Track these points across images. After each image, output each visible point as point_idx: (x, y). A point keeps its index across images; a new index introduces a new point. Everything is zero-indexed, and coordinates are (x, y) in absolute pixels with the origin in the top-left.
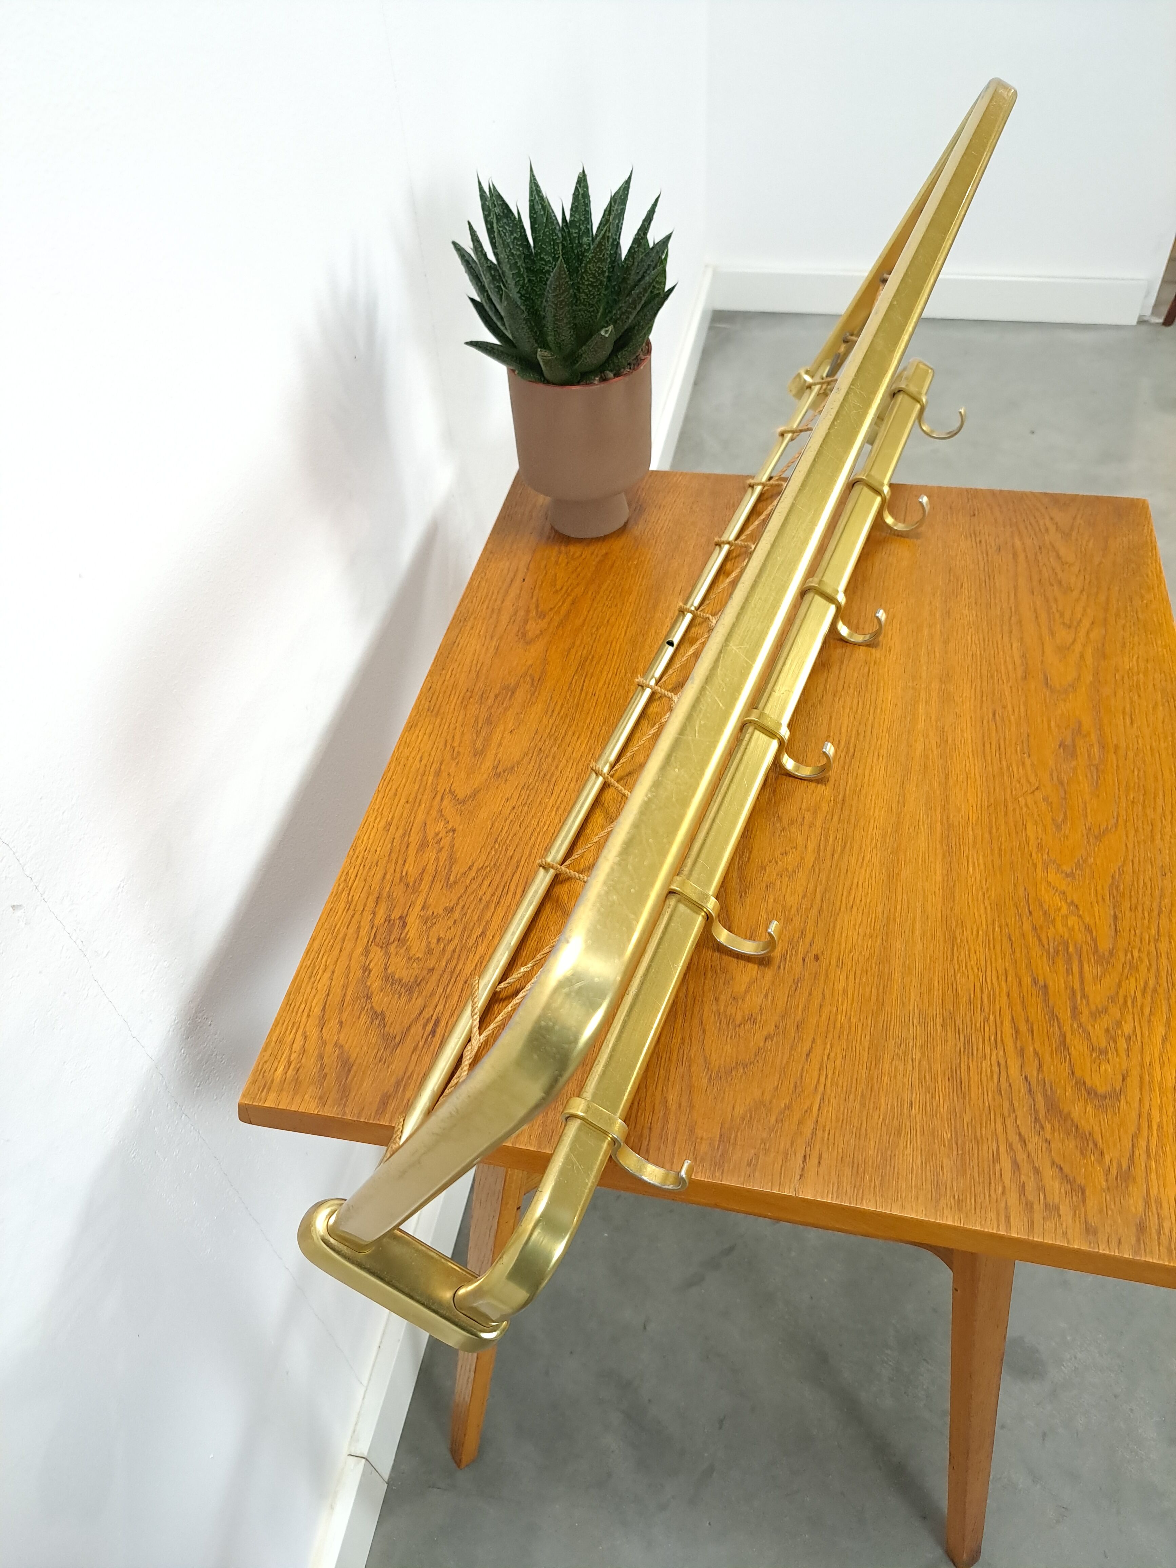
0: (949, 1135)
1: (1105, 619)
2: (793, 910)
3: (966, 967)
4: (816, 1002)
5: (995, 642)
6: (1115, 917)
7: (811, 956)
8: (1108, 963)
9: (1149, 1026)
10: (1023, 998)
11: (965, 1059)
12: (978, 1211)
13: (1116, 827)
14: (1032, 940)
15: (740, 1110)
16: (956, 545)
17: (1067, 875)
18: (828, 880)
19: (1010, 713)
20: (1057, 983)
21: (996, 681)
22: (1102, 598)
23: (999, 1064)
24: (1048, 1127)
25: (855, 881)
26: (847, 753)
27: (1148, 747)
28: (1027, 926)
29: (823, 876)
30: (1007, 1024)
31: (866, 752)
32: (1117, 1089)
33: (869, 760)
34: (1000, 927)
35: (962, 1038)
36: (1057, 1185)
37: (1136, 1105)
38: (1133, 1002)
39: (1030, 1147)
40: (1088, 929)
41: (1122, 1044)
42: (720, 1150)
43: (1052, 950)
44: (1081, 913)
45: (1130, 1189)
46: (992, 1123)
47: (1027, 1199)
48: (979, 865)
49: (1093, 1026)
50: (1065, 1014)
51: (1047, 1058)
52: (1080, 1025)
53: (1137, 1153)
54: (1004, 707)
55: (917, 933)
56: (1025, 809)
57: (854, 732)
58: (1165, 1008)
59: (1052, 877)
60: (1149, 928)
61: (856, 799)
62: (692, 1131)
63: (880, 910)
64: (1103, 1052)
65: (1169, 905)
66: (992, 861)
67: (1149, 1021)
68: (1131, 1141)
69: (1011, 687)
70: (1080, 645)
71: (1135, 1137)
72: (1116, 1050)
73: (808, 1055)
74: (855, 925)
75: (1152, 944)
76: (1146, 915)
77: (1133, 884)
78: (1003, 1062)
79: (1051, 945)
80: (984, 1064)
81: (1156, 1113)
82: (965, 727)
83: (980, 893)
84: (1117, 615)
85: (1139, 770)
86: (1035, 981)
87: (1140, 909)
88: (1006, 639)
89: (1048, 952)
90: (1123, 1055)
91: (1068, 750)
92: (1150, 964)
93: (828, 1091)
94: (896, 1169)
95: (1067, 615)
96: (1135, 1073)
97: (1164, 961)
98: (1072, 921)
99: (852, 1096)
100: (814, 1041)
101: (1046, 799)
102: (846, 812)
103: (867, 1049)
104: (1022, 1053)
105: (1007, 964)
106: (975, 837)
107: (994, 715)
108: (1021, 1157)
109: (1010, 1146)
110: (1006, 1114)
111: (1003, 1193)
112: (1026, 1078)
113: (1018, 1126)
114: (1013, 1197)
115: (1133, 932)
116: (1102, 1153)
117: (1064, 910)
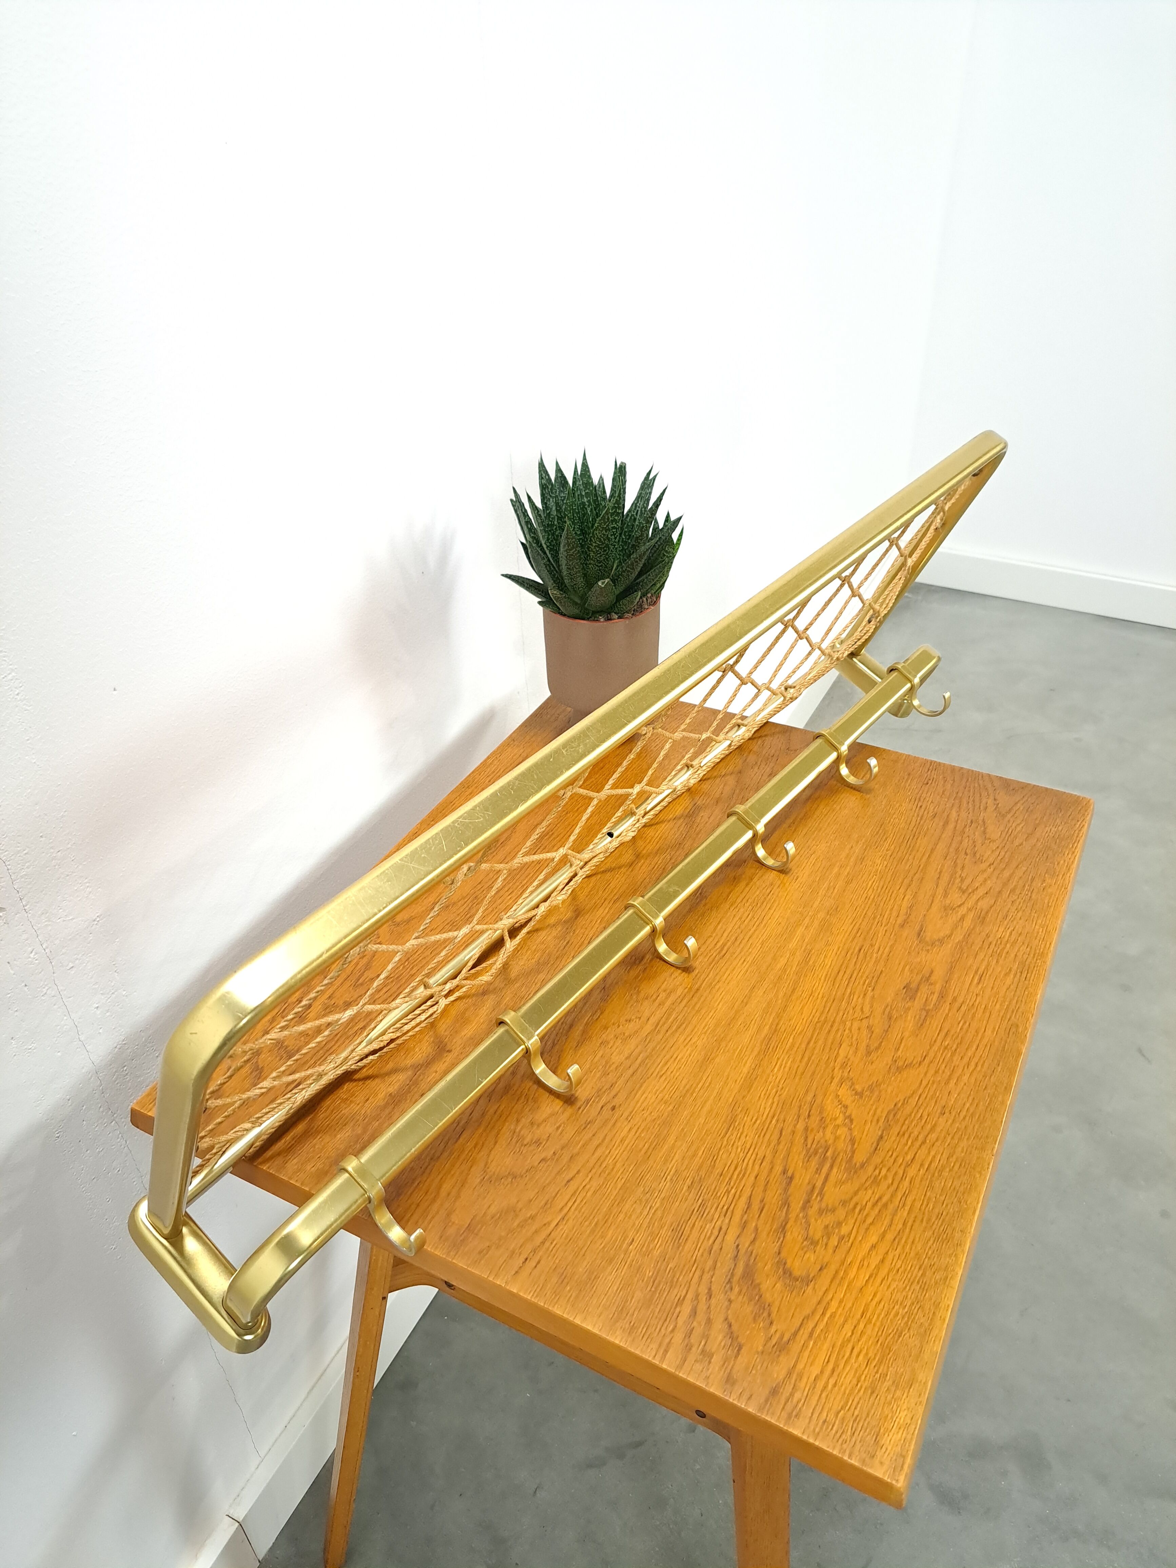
0: (651, 1274)
1: (1000, 892)
2: (614, 1066)
3: (733, 1145)
4: (596, 1142)
5: (891, 891)
6: (881, 1137)
7: (610, 1106)
8: (855, 1172)
9: (866, 1232)
10: (768, 1182)
11: (693, 1218)
12: (645, 1339)
13: (920, 1064)
14: (799, 1139)
15: (493, 1210)
16: (898, 805)
17: (856, 1094)
18: (653, 1049)
19: (875, 951)
20: (803, 1179)
21: (876, 923)
22: (1006, 874)
23: (721, 1229)
24: (736, 1289)
25: (675, 1056)
26: (719, 953)
27: (983, 1006)
28: (800, 1126)
29: (651, 1045)
30: (744, 1199)
31: (735, 956)
32: (811, 1276)
33: (735, 963)
34: (777, 1121)
35: (700, 1201)
36: (720, 1337)
37: (821, 1294)
38: (860, 1211)
39: (713, 1301)
40: (853, 1141)
41: (834, 1241)
42: (463, 1236)
43: (812, 1150)
44: (853, 1126)
45: (781, 1358)
46: (691, 1275)
47: (689, 1341)
48: (785, 1067)
49: (816, 1220)
50: (796, 1205)
51: (764, 1235)
52: (806, 1217)
53: (801, 1332)
54: (872, 945)
55: (705, 1109)
56: (847, 1031)
57: (733, 938)
58: (886, 1222)
59: (843, 1091)
60: (906, 1153)
61: (708, 992)
62: (449, 1215)
63: (684, 1082)
64: (814, 1243)
65: (935, 1140)
66: (798, 1066)
67: (867, 1229)
68: (801, 1320)
69: (886, 931)
70: (965, 909)
71: (807, 1318)
72: (826, 1245)
73: (568, 1181)
74: (657, 1090)
75: (903, 1167)
76: (909, 1143)
77: (910, 1115)
78: (724, 1228)
79: (814, 1146)
80: (708, 1226)
81: (834, 1304)
82: (830, 954)
83: (774, 1090)
84: (1013, 891)
85: (965, 1022)
86: (784, 1172)
87: (906, 1136)
88: (902, 890)
89: (808, 1151)
90: (831, 1251)
91: (910, 991)
92: (892, 1183)
93: (571, 1213)
94: (595, 1288)
95: (968, 882)
96: (833, 1268)
97: (906, 1183)
98: (842, 1132)
99: (587, 1223)
100: (578, 1172)
101: (870, 1028)
102: (695, 999)
103: (618, 1189)
104: (744, 1226)
105: (768, 1152)
106: (793, 1045)
107: (860, 950)
108: (702, 1307)
109: (697, 1296)
110: (707, 1269)
111: (673, 1331)
112: (738, 1246)
113: (711, 1282)
114: (679, 1337)
115: (890, 1153)
116: (771, 1323)
117: (839, 1121)
